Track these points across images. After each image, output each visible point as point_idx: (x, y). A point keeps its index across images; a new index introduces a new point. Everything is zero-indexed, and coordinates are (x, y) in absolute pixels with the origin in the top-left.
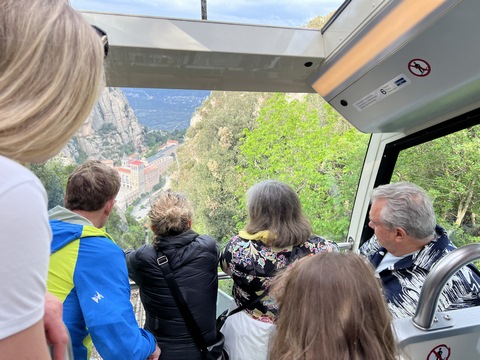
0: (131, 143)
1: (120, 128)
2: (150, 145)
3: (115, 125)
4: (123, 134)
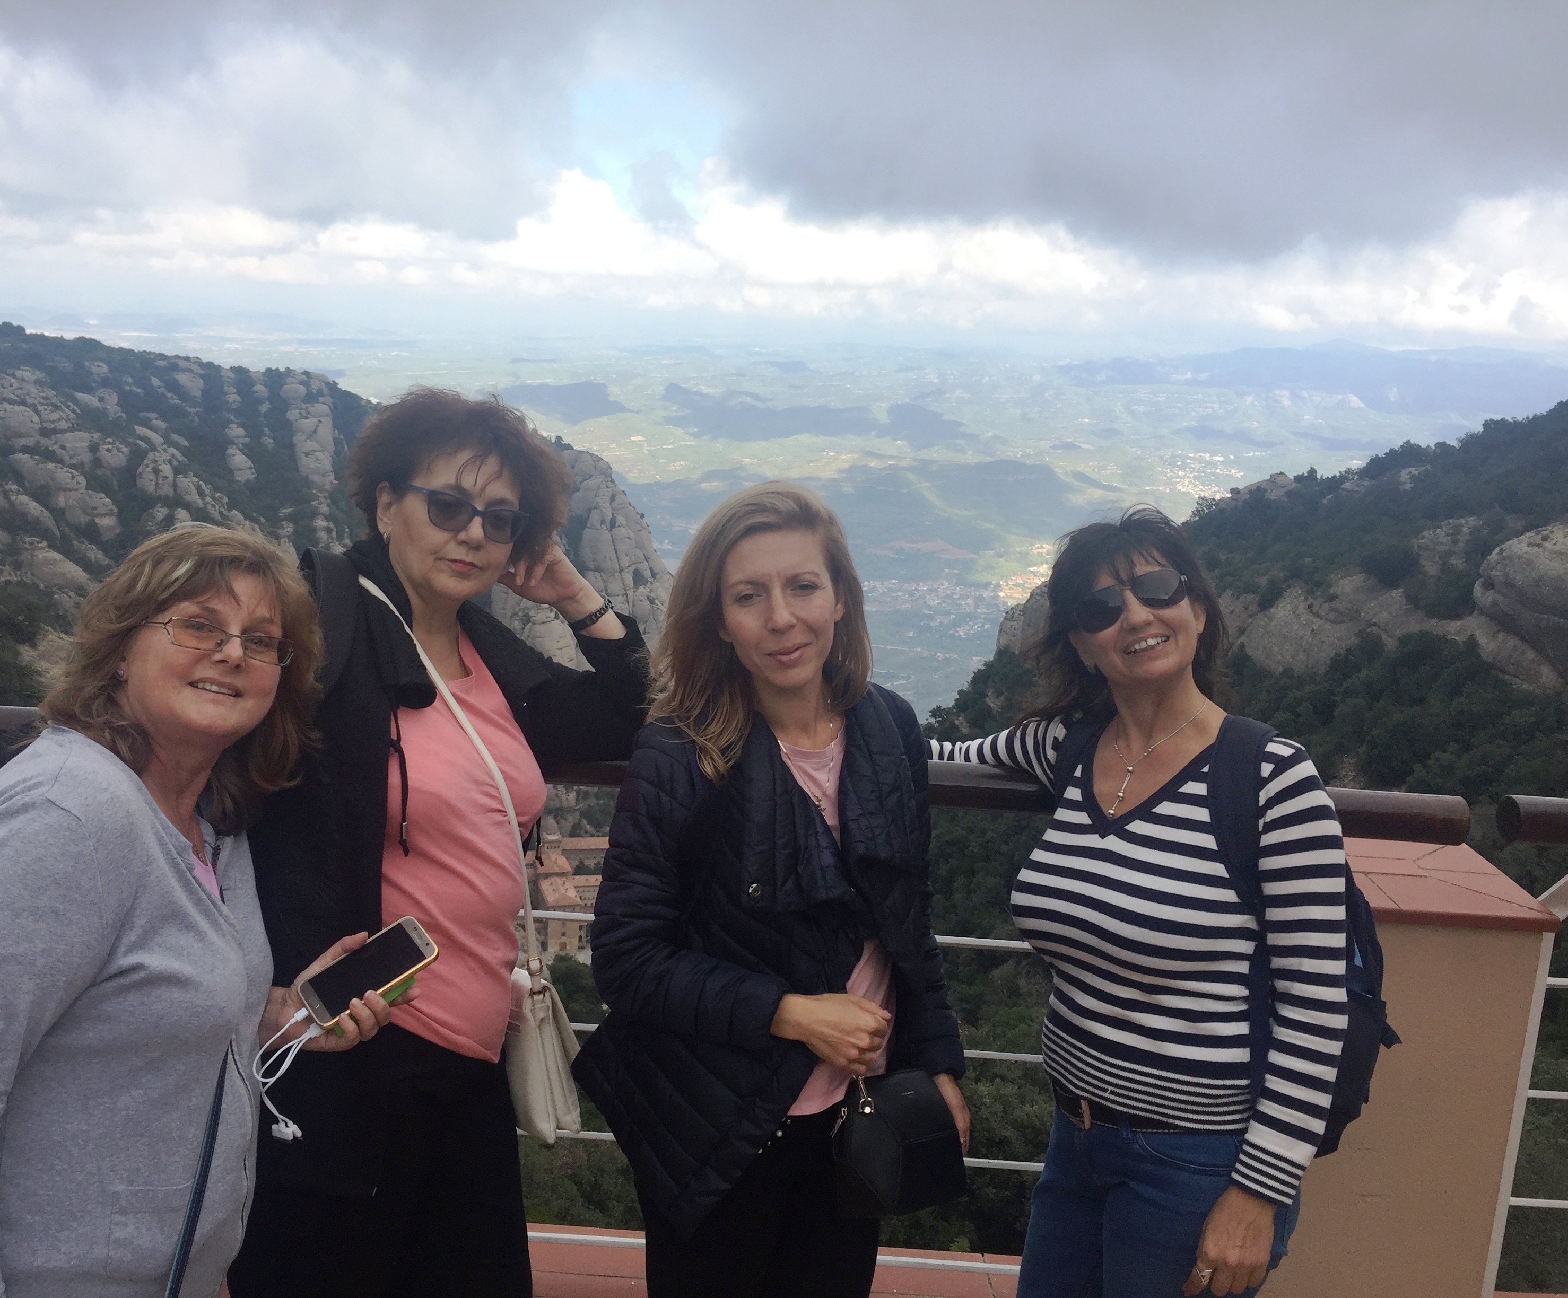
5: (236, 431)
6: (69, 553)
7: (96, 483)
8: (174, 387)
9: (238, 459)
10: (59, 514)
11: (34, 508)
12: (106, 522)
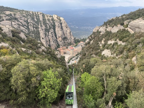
0: (71, 42)
1: (68, 38)
2: (76, 43)
3: (67, 37)
4: (69, 40)
5: (35, 17)
6: (24, 27)
7: (25, 22)
8: (30, 13)
9: (35, 19)
10: (22, 24)
11: (20, 24)
12: (26, 25)
